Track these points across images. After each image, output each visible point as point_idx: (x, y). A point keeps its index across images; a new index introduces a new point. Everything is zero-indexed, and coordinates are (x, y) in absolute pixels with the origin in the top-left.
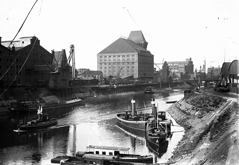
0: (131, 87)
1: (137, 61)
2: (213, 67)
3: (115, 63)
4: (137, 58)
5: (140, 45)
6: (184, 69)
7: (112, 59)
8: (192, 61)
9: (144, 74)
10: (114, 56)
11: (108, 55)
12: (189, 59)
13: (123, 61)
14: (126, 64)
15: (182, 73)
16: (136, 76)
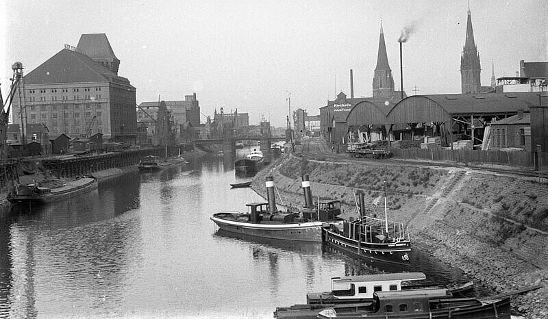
0: (111, 157)
1: (109, 101)
2: (236, 113)
3: (57, 105)
4: (109, 95)
5: (105, 65)
6: (184, 117)
7: (48, 96)
8: (197, 99)
9: (122, 128)
10: (54, 91)
11: (39, 87)
12: (191, 96)
13: (76, 102)
14: (83, 107)
15: (183, 125)
16: (107, 134)
